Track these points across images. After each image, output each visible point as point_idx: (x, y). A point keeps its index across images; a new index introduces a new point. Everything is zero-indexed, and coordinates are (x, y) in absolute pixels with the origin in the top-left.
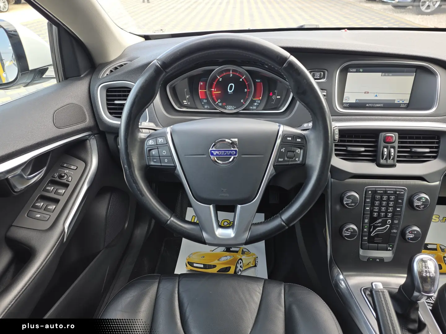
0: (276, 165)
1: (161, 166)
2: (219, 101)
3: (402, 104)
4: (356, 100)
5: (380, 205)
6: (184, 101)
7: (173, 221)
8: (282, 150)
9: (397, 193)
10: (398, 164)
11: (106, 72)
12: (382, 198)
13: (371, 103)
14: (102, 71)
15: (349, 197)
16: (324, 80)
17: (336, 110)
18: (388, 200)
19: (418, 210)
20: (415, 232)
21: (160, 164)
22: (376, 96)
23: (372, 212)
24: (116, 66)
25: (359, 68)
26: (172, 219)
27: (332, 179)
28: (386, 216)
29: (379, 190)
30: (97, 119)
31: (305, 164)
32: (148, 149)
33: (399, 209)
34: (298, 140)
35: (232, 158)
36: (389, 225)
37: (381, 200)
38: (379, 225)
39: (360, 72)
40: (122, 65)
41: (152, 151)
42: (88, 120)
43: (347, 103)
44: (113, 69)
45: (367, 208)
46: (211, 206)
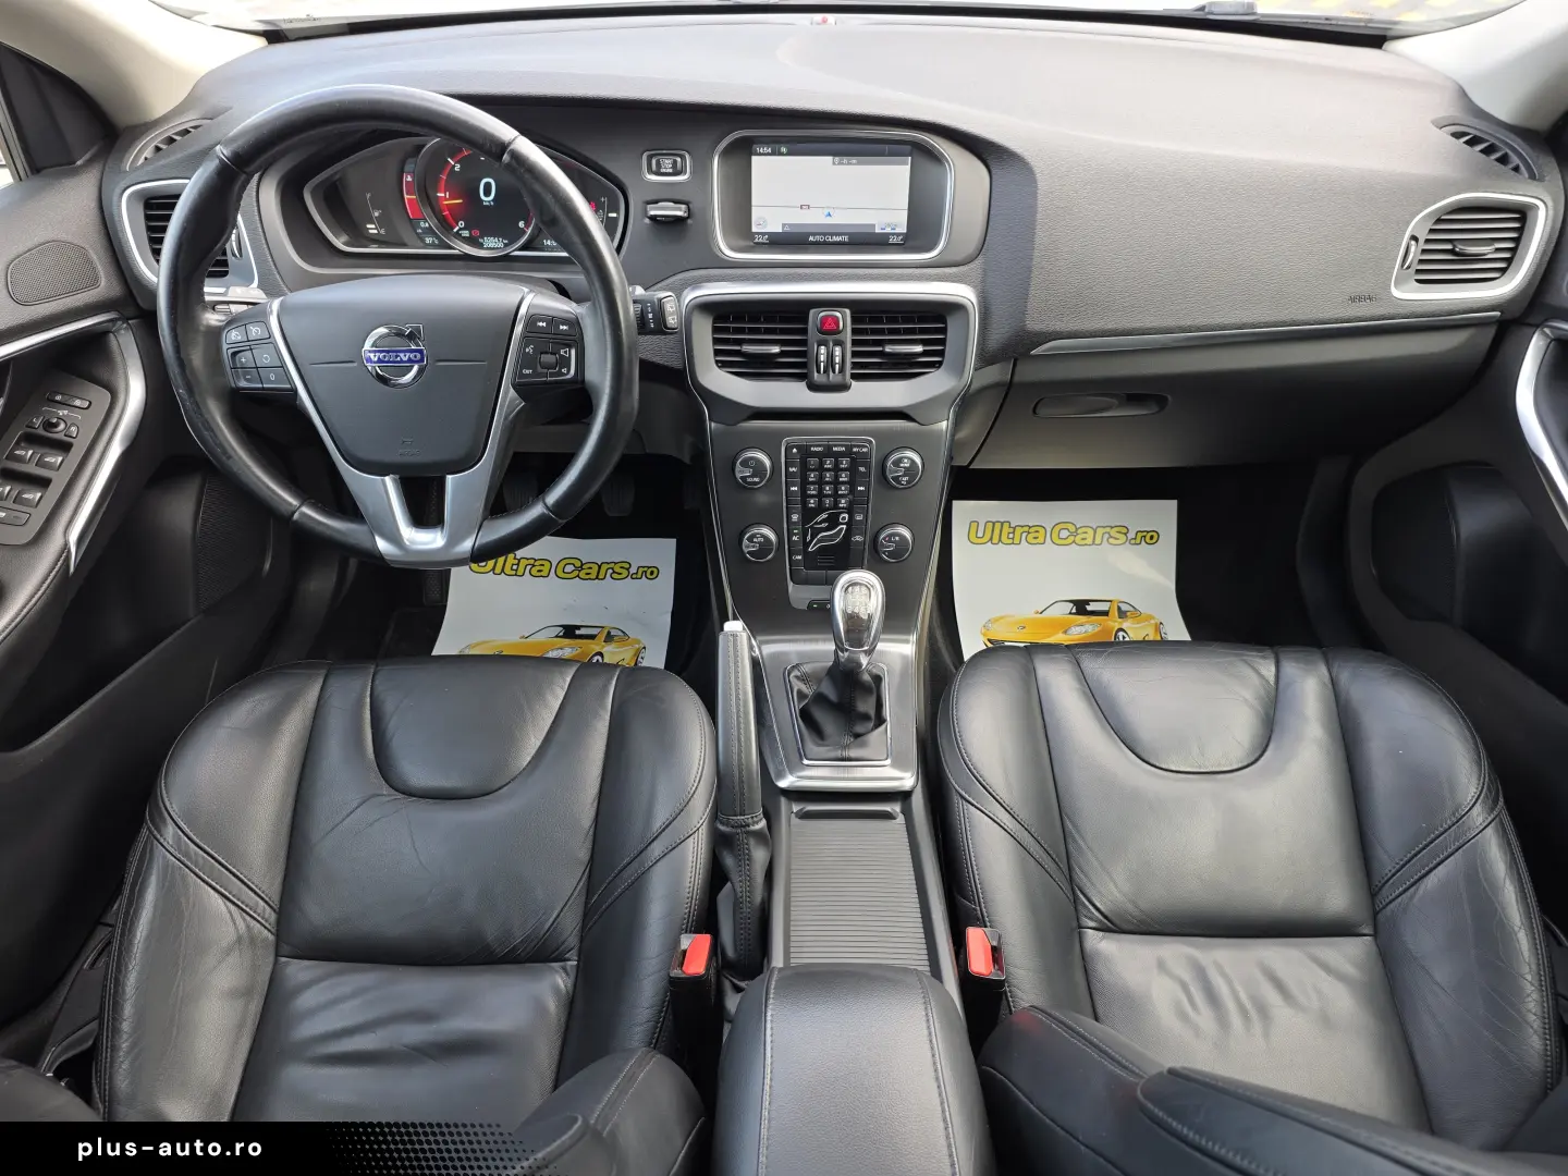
0: (520, 384)
1: (263, 389)
2: (461, 224)
3: (893, 234)
4: (784, 225)
5: (821, 482)
6: (369, 226)
7: (304, 514)
8: (527, 350)
9: (855, 450)
10: (854, 384)
11: (142, 151)
12: (821, 464)
13: (819, 234)
14: (131, 150)
15: (745, 463)
16: (686, 177)
17: (720, 254)
18: (837, 469)
19: (898, 488)
20: (897, 538)
21: (260, 386)
22: (829, 215)
23: (805, 496)
24: (169, 134)
25: (777, 146)
26: (305, 509)
27: (713, 424)
28: (836, 505)
29: (814, 446)
30: (129, 280)
31: (583, 381)
32: (230, 351)
33: (862, 488)
34: (561, 327)
35: (416, 368)
36: (845, 527)
37: (821, 469)
38: (823, 525)
39: (781, 154)
40: (187, 132)
41: (240, 354)
42: (103, 282)
43: (763, 234)
44: (162, 142)
45: (793, 489)
46: (388, 480)
